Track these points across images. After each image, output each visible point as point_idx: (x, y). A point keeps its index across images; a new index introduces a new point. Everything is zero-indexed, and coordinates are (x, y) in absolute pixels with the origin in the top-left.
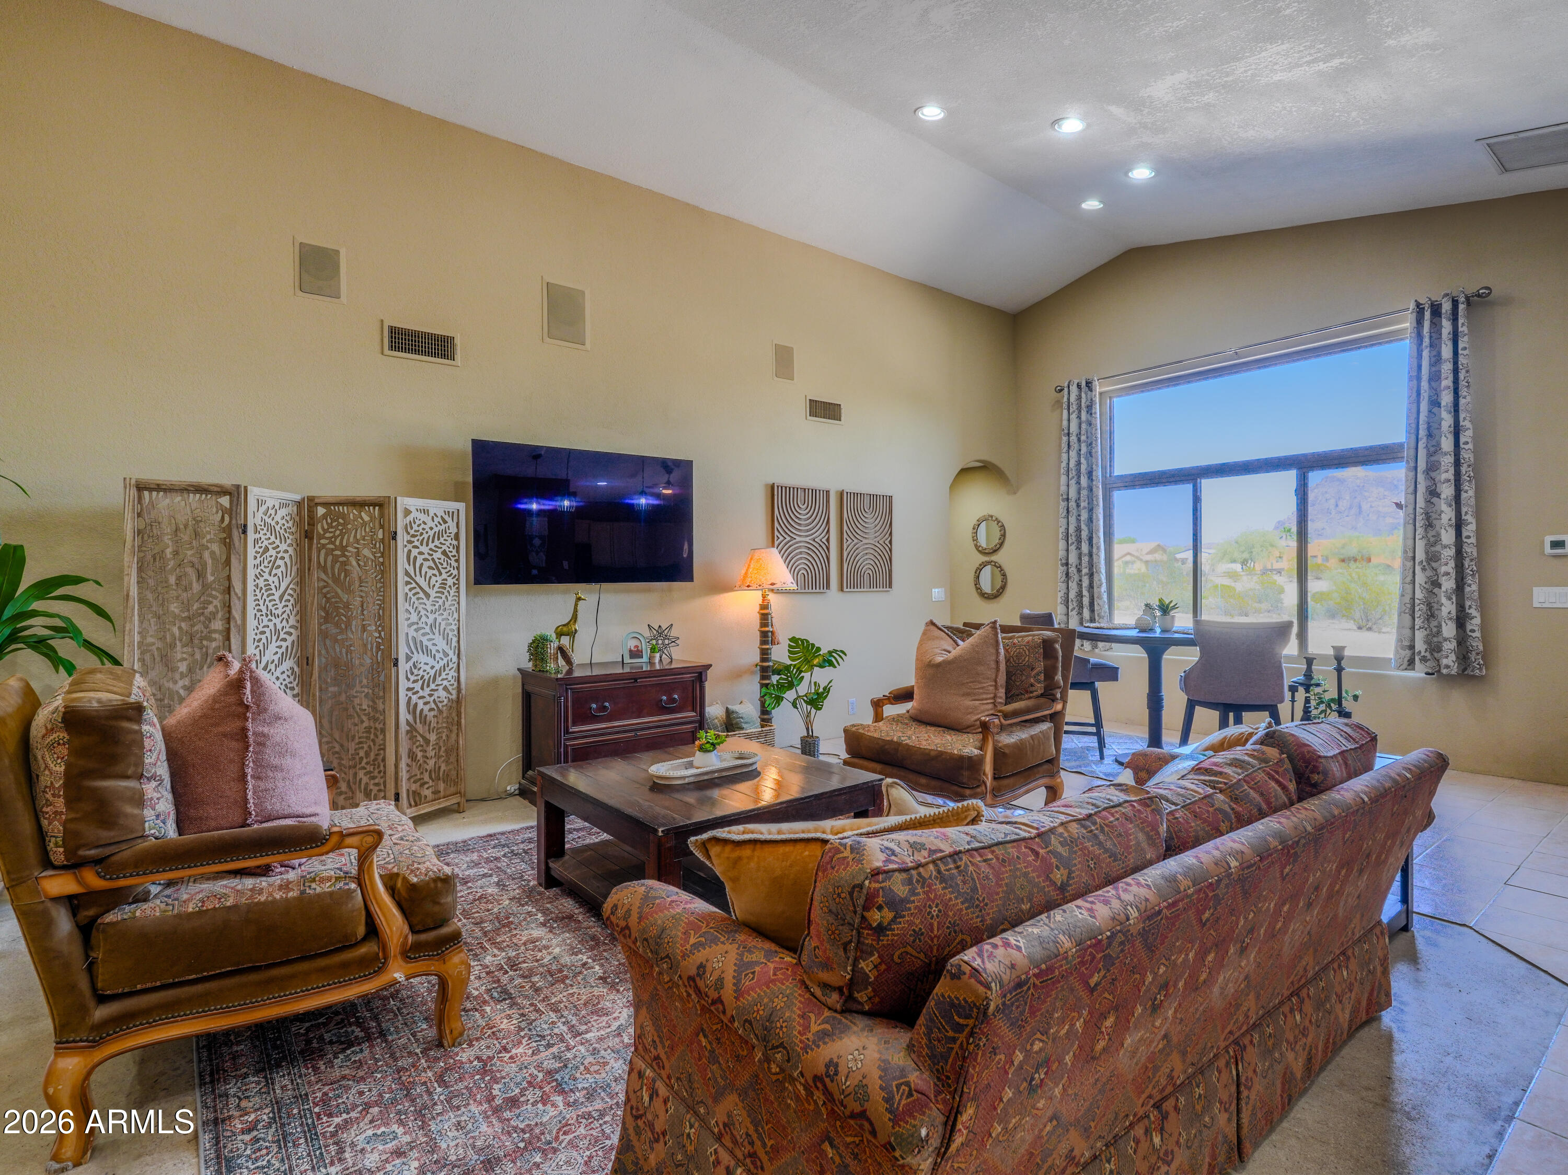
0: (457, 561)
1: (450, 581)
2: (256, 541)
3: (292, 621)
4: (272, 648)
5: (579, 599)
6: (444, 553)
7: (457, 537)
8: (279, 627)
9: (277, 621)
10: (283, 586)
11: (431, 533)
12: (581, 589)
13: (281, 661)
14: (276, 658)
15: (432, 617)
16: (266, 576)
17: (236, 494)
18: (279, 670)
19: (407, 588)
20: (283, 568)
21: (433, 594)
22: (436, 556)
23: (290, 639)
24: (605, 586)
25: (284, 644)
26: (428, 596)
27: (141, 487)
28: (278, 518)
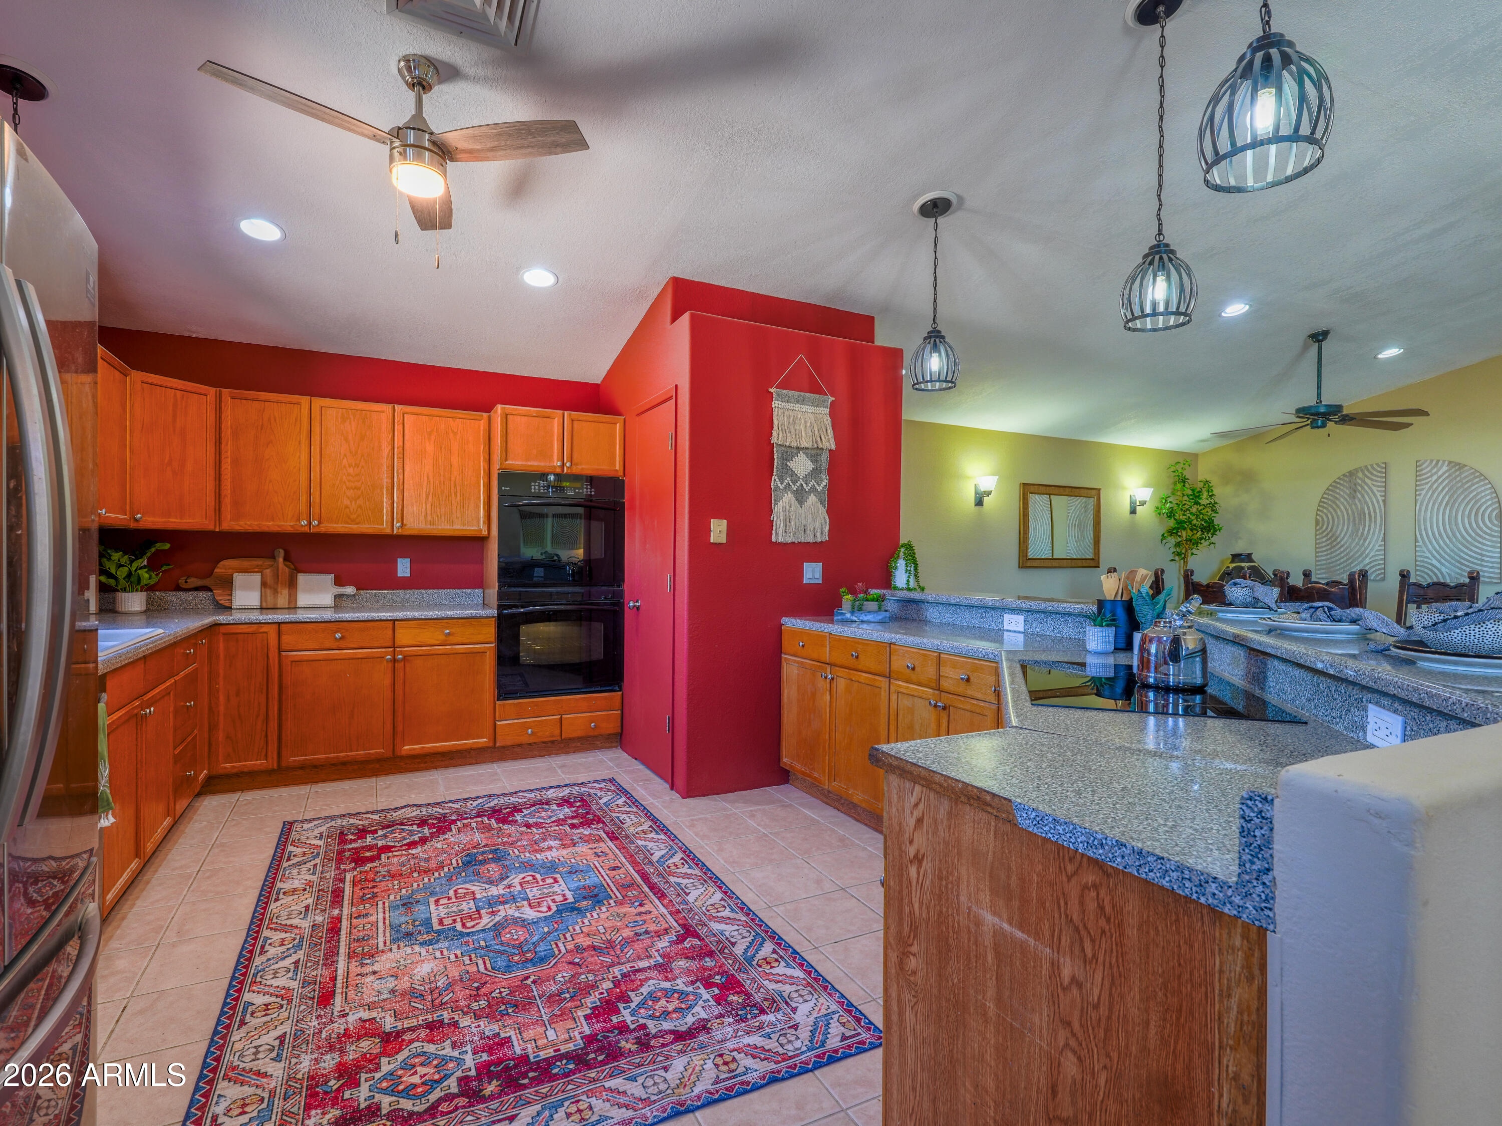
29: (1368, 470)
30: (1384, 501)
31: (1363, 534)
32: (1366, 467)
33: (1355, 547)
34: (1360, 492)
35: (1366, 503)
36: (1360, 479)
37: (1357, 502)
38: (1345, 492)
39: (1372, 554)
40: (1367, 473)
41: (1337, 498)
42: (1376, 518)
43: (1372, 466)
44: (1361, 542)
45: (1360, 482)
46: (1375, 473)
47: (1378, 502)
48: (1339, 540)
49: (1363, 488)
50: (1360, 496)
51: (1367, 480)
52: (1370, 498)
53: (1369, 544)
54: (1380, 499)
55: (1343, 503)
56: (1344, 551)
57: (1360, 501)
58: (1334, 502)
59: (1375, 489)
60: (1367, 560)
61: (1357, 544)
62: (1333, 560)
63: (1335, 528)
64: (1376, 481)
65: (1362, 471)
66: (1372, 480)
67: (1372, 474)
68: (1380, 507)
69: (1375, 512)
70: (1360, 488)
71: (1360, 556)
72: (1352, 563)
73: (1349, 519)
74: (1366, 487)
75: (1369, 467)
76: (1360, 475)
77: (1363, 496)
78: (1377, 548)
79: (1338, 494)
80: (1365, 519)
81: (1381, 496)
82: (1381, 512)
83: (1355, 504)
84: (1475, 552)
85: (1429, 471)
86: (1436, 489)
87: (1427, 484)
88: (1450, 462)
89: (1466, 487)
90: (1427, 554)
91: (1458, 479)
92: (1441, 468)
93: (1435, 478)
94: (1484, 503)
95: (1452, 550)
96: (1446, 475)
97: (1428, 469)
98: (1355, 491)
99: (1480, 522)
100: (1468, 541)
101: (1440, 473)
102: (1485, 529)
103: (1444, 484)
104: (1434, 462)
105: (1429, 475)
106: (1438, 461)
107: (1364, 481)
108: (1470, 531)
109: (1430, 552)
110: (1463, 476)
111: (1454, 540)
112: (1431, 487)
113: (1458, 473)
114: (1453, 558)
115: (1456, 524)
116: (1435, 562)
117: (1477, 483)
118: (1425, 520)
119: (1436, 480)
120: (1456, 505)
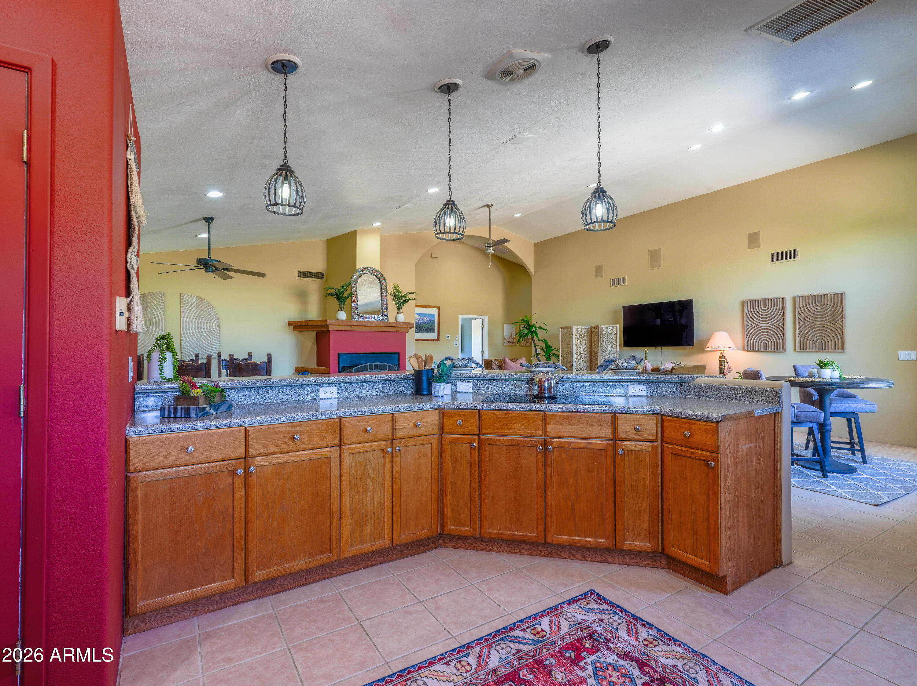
0: (616, 340)
1: (614, 346)
2: (575, 338)
3: (587, 355)
4: (581, 360)
5: (646, 352)
6: (612, 338)
7: (616, 334)
8: (583, 356)
9: (583, 355)
10: (584, 347)
11: (608, 333)
12: (646, 349)
13: (583, 364)
14: (582, 363)
15: (609, 355)
16: (579, 345)
17: (570, 328)
18: (583, 366)
19: (602, 348)
20: (584, 343)
21: (609, 349)
22: (610, 339)
23: (586, 359)
24: (663, 347)
25: (585, 360)
26: (608, 350)
27: (562, 328)
28: (583, 332)
30: (164, 314)
31: (152, 332)
32: (153, 293)
33: (147, 340)
34: (150, 307)
35: (153, 314)
36: (149, 299)
37: (148, 313)
40: (153, 296)
42: (159, 323)
43: (156, 292)
44: (151, 337)
45: (150, 301)
46: (158, 297)
47: (160, 314)
49: (151, 305)
50: (150, 310)
51: (153, 301)
52: (156, 311)
54: (162, 312)
57: (150, 312)
59: (158, 306)
61: (149, 338)
64: (159, 302)
65: (151, 295)
66: (157, 301)
67: (157, 297)
68: (161, 317)
69: (159, 320)
70: (149, 305)
74: (153, 305)
75: (155, 293)
76: (149, 297)
77: (152, 310)
80: (153, 323)
81: (162, 311)
82: (162, 320)
83: (147, 315)
84: (209, 343)
85: (188, 300)
86: (191, 309)
87: (186, 306)
88: (197, 297)
89: (205, 310)
90: (187, 344)
91: (201, 306)
92: (193, 299)
93: (190, 304)
94: (213, 319)
95: (199, 342)
96: (196, 303)
97: (187, 298)
98: (147, 307)
99: (211, 328)
100: (206, 338)
101: (193, 301)
102: (213, 331)
103: (195, 308)
104: (190, 296)
105: (187, 302)
106: (191, 295)
107: (152, 301)
108: (207, 332)
109: (188, 343)
110: (203, 304)
111: (200, 337)
112: (188, 308)
113: (201, 303)
114: (199, 346)
115: (201, 329)
116: (191, 349)
117: (210, 308)
118: (186, 325)
119: (191, 305)
120: (201, 319)
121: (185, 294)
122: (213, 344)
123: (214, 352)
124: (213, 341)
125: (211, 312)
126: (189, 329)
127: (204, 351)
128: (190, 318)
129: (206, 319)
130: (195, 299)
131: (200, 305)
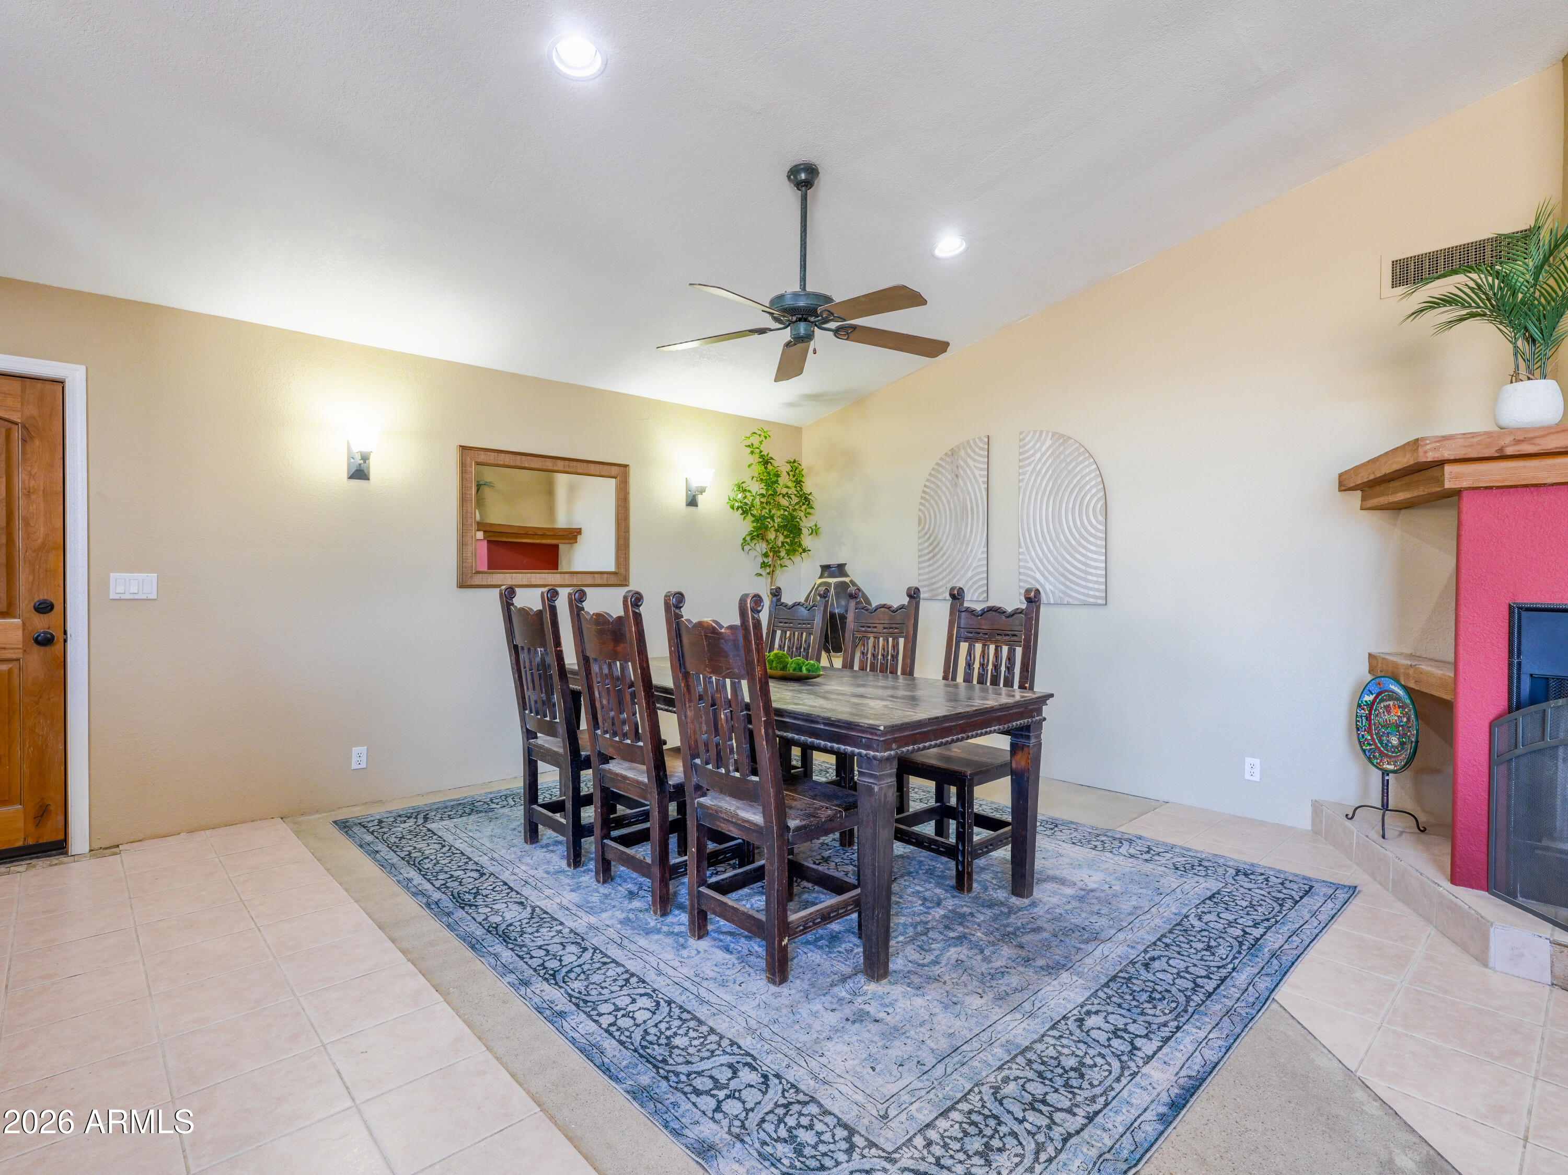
29: (971, 447)
30: (987, 489)
31: (965, 536)
32: (968, 442)
33: (956, 556)
34: (963, 479)
35: (969, 493)
36: (963, 459)
37: (959, 491)
38: (946, 478)
39: (974, 565)
40: (969, 450)
41: (938, 486)
42: (978, 513)
43: (973, 440)
44: (964, 548)
45: (963, 464)
46: (976, 450)
47: (981, 491)
48: (941, 545)
49: (965, 471)
50: (963, 484)
51: (969, 461)
52: (972, 486)
53: (971, 551)
54: (983, 487)
55: (944, 493)
56: (947, 559)
57: (962, 490)
58: (936, 492)
59: (977, 473)
60: (970, 574)
61: (960, 551)
62: (936, 573)
63: (936, 529)
64: (978, 462)
65: (964, 447)
66: (975, 460)
67: (974, 451)
69: (978, 506)
70: (963, 473)
71: (963, 567)
72: (954, 577)
73: (951, 516)
74: (968, 471)
75: (971, 442)
76: (962, 453)
77: (965, 484)
78: (979, 556)
79: (941, 481)
80: (967, 517)
81: (984, 483)
82: (983, 505)
83: (958, 495)
84: (1080, 562)
85: (1033, 447)
86: (1040, 471)
87: (1030, 464)
88: (1054, 434)
89: (1070, 468)
90: (1031, 565)
91: (1062, 457)
92: (1045, 441)
93: (1038, 455)
94: (1090, 490)
95: (1055, 559)
96: (1050, 452)
97: (1032, 443)
98: (957, 476)
99: (1085, 518)
100: (1071, 545)
101: (1044, 449)
102: (1089, 527)
103: (1048, 464)
104: (1038, 434)
105: (1032, 452)
106: (1041, 432)
107: (966, 463)
108: (1074, 530)
109: (1033, 561)
110: (1067, 453)
111: (1058, 544)
112: (1034, 469)
113: (1062, 448)
114: (1056, 569)
115: (1060, 523)
116: (1038, 576)
117: (1082, 462)
118: (1028, 515)
119: (1040, 459)
120: (1060, 494)
121: (1029, 432)
122: (1089, 562)
123: (1091, 585)
124: (1090, 555)
125: (1084, 472)
126: (1035, 525)
127: (1068, 583)
128: (1037, 494)
129: (1071, 493)
130: (1049, 442)
131: (1060, 454)
